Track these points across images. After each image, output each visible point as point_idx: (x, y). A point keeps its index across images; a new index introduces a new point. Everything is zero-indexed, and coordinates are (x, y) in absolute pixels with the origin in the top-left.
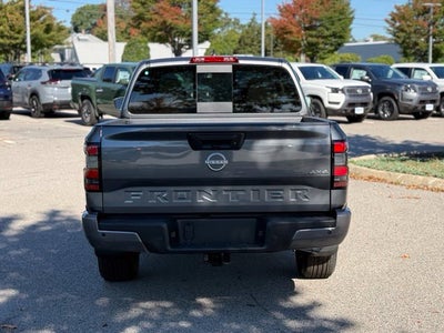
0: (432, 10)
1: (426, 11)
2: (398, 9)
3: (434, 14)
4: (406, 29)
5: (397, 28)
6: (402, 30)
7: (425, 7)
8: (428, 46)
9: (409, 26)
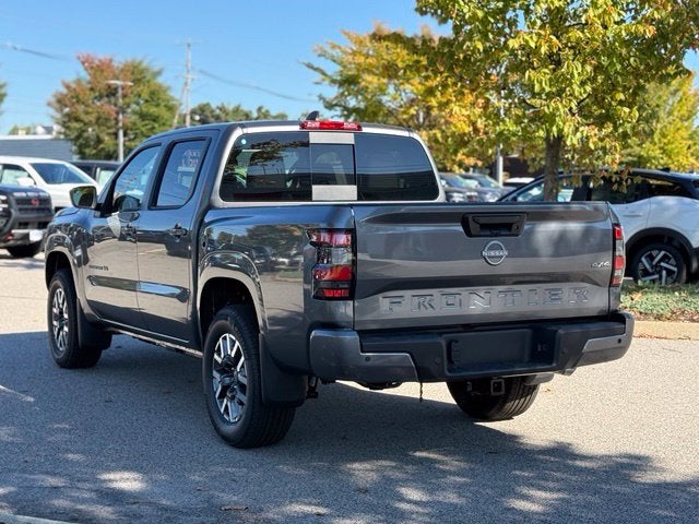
0: (120, 91)
1: (112, 92)
2: (68, 87)
3: (124, 96)
4: (83, 117)
5: (67, 115)
6: (77, 120)
7: (109, 86)
8: (117, 145)
9: (87, 113)
